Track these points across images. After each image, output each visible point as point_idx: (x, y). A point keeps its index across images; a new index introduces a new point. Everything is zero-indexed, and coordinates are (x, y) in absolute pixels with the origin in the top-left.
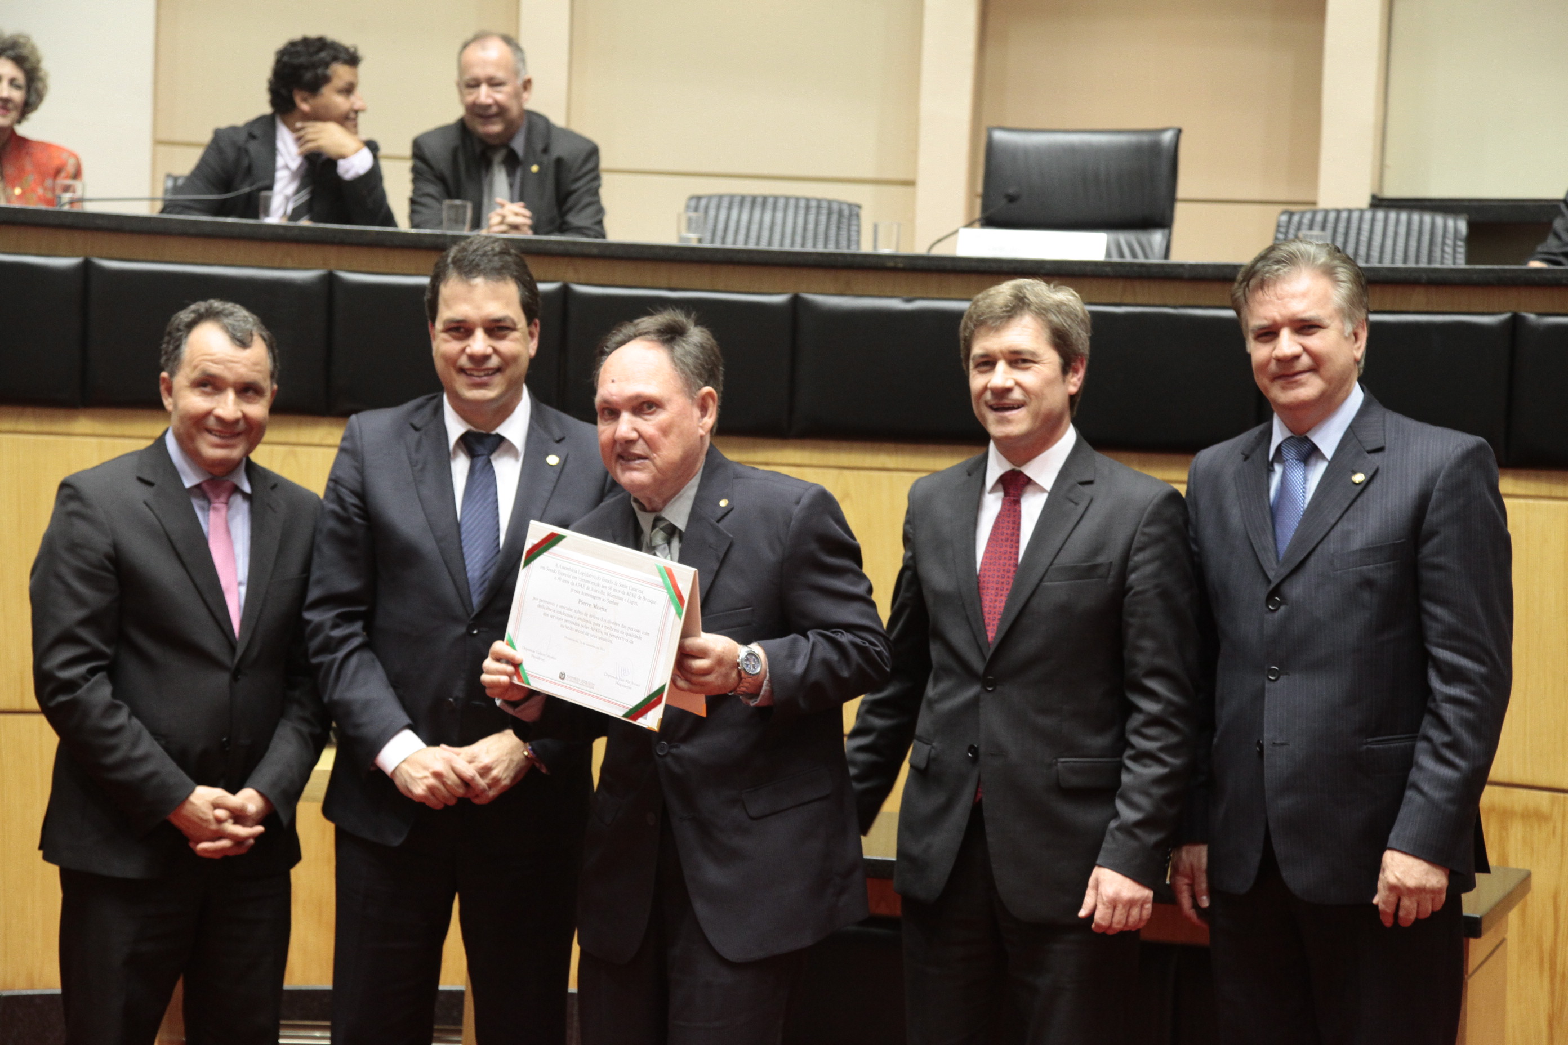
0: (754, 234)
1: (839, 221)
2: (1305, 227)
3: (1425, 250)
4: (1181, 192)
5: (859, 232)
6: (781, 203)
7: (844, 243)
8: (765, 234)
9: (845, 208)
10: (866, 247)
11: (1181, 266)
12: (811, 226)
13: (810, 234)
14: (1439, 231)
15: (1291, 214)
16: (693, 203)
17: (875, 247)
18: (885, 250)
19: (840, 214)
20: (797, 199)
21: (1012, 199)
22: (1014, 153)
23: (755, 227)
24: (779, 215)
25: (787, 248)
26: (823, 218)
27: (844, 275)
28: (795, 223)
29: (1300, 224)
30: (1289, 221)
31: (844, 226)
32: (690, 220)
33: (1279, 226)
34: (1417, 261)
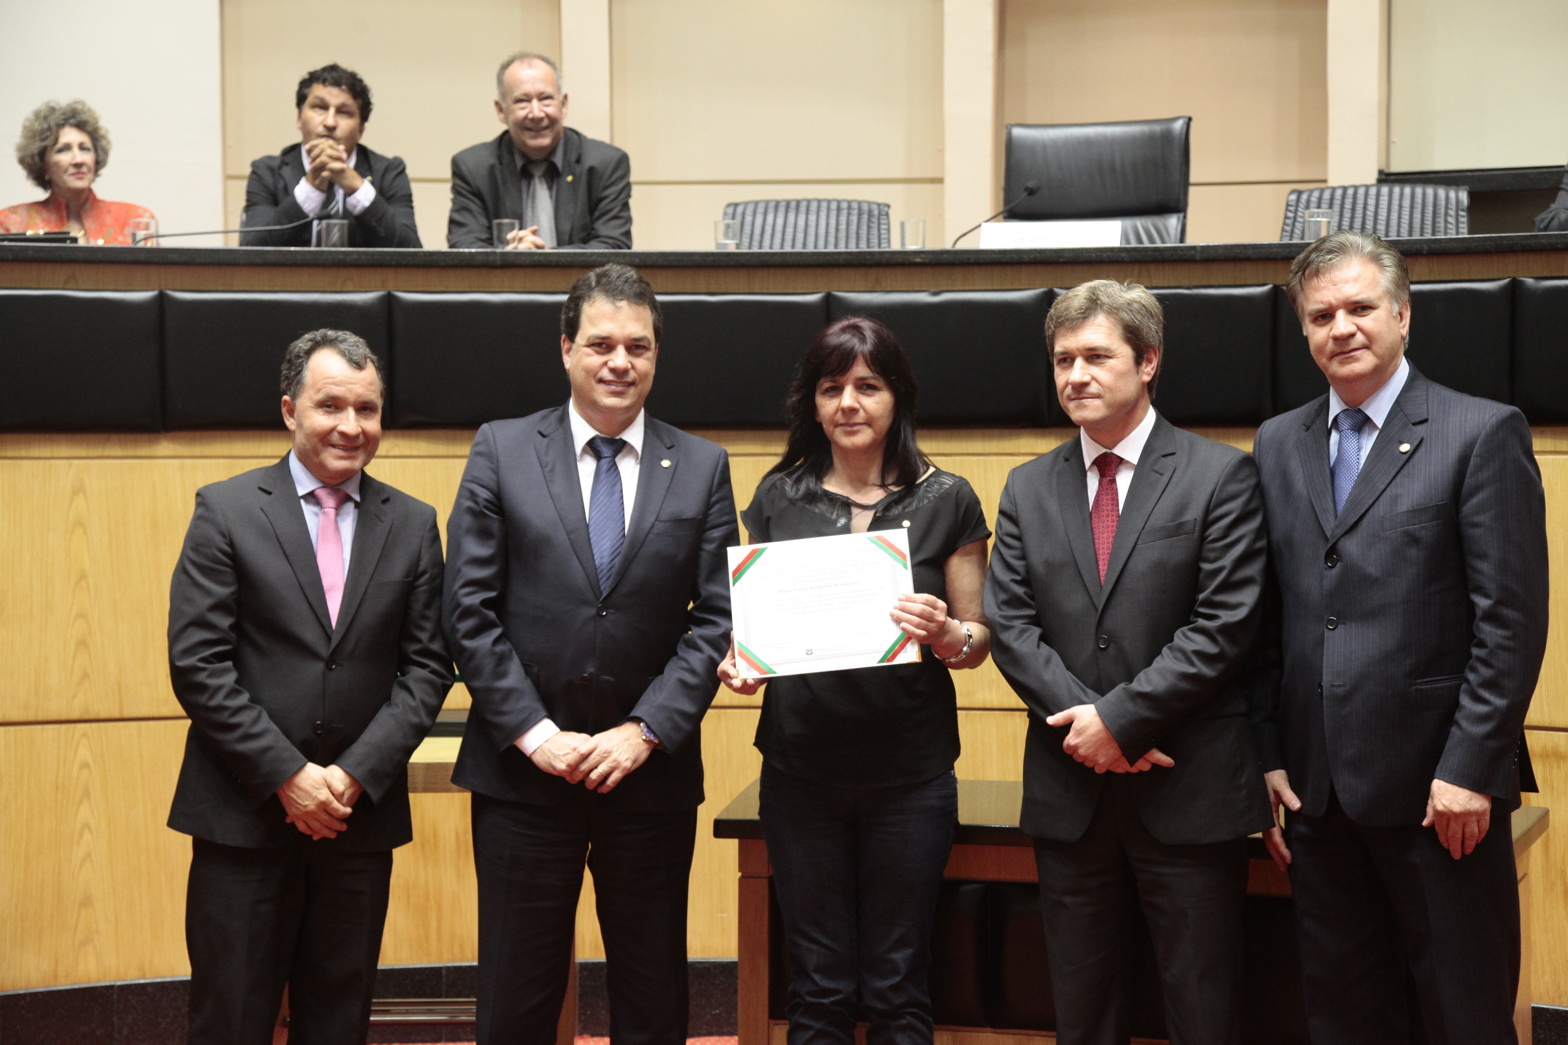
0: (789, 237)
1: (869, 221)
2: (1313, 205)
3: (1429, 222)
4: (1193, 178)
5: (888, 230)
6: (814, 206)
7: (875, 241)
8: (800, 236)
9: (875, 207)
10: (896, 246)
11: (1194, 248)
12: (843, 227)
13: (842, 235)
14: (1442, 203)
15: (1300, 193)
16: (730, 210)
17: (903, 244)
18: (911, 247)
19: (870, 213)
20: (829, 202)
21: (1031, 192)
22: (1032, 148)
23: (790, 230)
24: (813, 218)
25: (821, 249)
26: (854, 219)
27: (873, 273)
28: (828, 225)
29: (1308, 201)
30: (1298, 200)
31: (875, 226)
32: (728, 226)
33: (1288, 205)
34: (1422, 233)
